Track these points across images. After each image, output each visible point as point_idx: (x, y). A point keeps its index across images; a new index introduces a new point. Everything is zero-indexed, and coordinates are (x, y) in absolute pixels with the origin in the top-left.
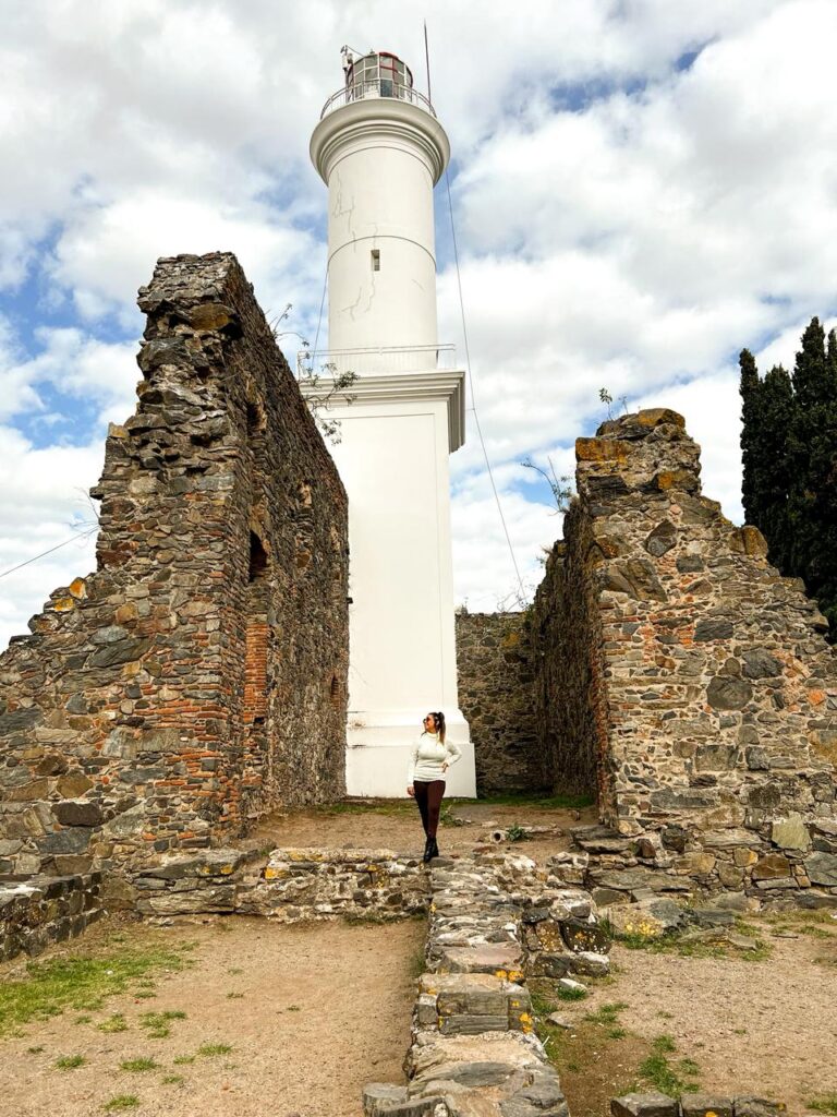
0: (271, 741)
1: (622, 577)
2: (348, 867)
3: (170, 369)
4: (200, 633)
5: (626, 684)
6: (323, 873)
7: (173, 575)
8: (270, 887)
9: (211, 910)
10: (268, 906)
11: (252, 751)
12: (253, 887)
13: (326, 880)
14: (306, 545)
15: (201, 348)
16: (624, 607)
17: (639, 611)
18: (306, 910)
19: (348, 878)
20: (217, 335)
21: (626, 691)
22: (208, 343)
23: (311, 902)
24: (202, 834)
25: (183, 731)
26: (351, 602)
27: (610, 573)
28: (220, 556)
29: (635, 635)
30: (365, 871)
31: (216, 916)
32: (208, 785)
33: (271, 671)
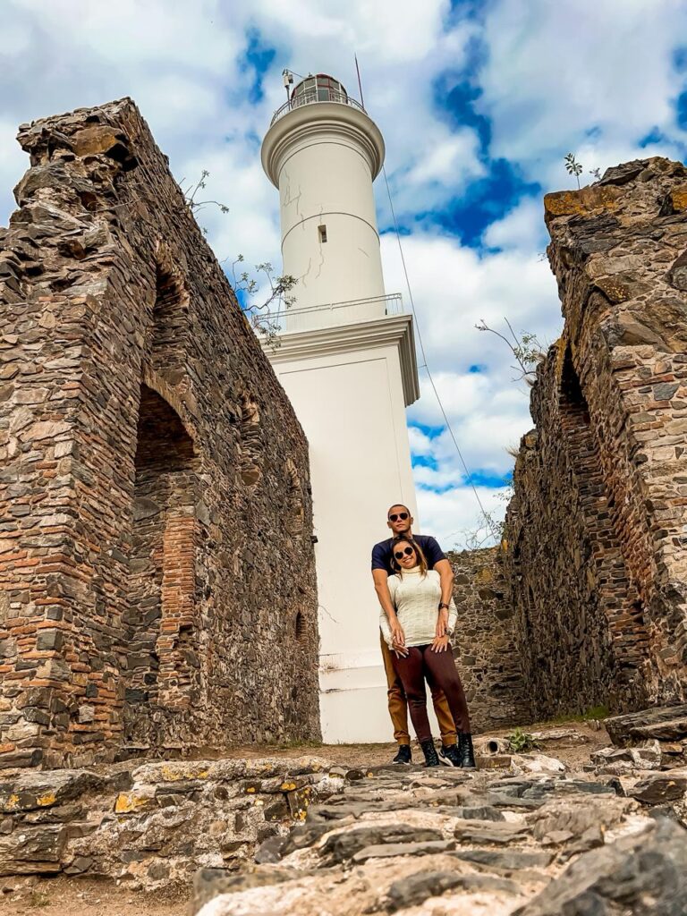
0: (204, 658)
1: (640, 326)
2: (249, 785)
3: (46, 192)
4: (46, 461)
5: (673, 470)
6: (207, 798)
7: (16, 392)
8: (123, 825)
9: (20, 869)
10: (117, 859)
11: (177, 667)
12: (94, 828)
13: (213, 810)
14: (255, 462)
15: (85, 174)
16: (652, 365)
17: (675, 366)
18: (180, 865)
19: (248, 804)
20: (103, 159)
21: (675, 479)
22: (94, 167)
23: (189, 849)
24: (27, 745)
25: (15, 594)
26: (316, 541)
27: (622, 321)
28: (77, 363)
29: (674, 399)
30: (276, 792)
31: (27, 881)
32: (44, 671)
33: (201, 572)
